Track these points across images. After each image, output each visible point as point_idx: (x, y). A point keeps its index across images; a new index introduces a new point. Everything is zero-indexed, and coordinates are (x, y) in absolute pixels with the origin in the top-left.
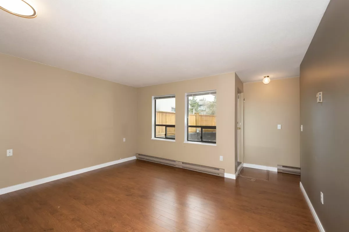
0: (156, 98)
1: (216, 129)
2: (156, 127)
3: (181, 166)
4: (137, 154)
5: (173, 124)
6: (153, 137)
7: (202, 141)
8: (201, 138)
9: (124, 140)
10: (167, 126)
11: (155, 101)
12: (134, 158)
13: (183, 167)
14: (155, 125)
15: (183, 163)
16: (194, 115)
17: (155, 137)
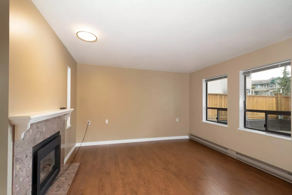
0: (207, 82)
1: (290, 115)
2: (208, 110)
3: (235, 156)
4: (190, 134)
5: (226, 108)
6: (204, 120)
7: (267, 131)
8: (265, 126)
9: (177, 120)
10: (219, 109)
11: (207, 84)
12: (187, 137)
13: (237, 158)
14: (207, 108)
15: (237, 153)
16: (273, 97)
17: (207, 120)
